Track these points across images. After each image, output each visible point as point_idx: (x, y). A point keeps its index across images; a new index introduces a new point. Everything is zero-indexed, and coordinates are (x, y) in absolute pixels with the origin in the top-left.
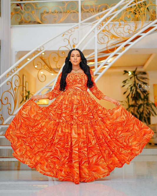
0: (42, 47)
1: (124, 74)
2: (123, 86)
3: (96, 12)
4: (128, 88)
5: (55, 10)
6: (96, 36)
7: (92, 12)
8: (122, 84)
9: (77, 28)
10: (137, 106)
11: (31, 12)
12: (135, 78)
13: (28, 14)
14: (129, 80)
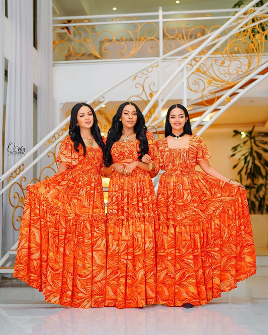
0: (101, 98)
1: (234, 136)
2: (233, 155)
3: (187, 39)
4: (240, 159)
5: (122, 37)
6: (185, 80)
7: (180, 39)
8: (231, 153)
9: (156, 66)
10: (254, 188)
11: (85, 41)
12: (251, 143)
13: (80, 43)
14: (242, 145)
